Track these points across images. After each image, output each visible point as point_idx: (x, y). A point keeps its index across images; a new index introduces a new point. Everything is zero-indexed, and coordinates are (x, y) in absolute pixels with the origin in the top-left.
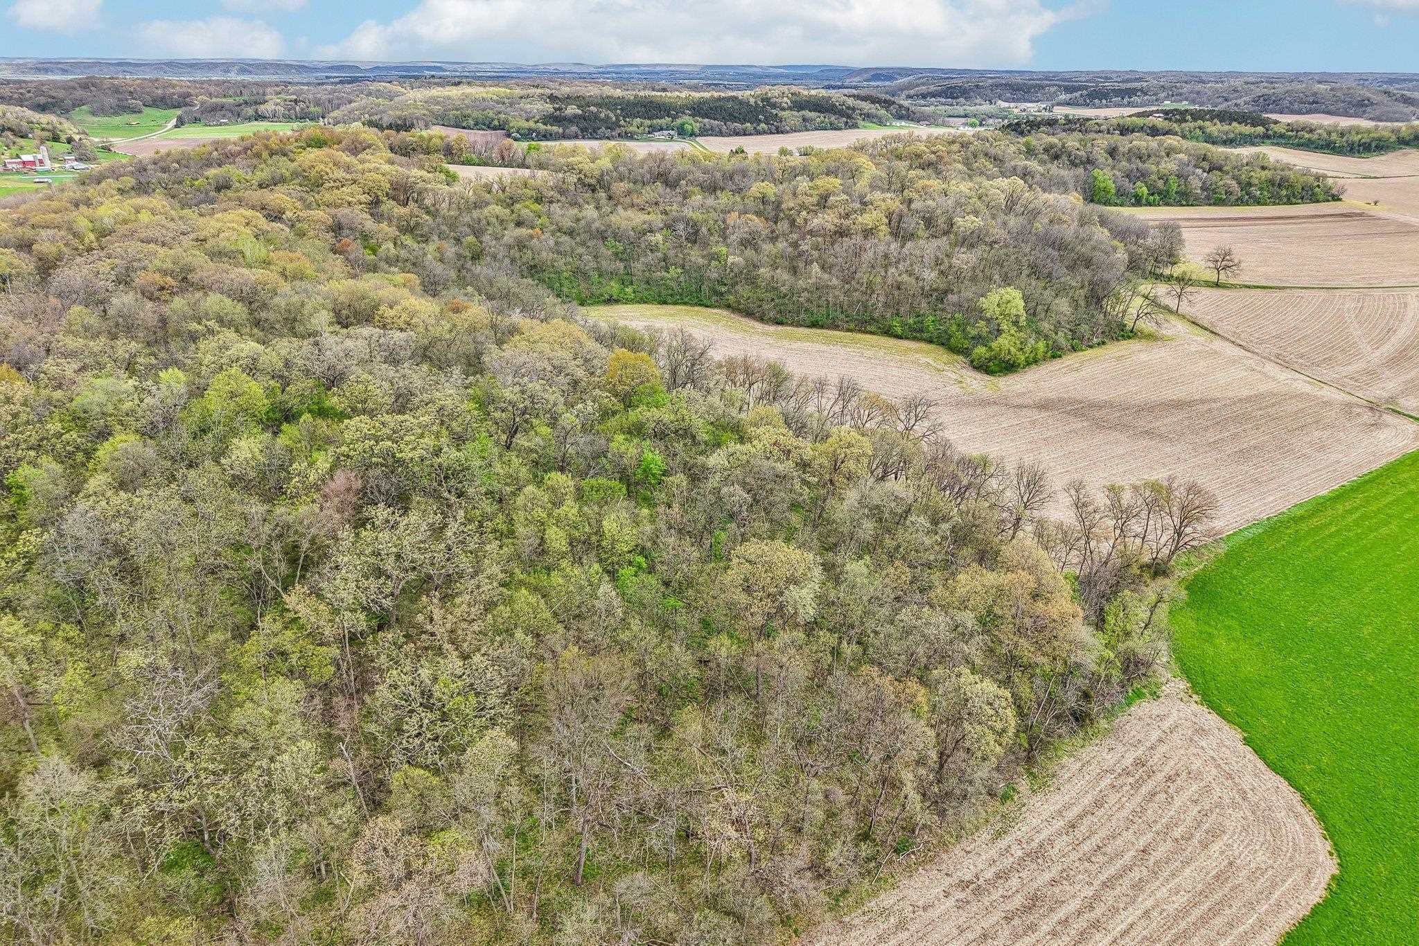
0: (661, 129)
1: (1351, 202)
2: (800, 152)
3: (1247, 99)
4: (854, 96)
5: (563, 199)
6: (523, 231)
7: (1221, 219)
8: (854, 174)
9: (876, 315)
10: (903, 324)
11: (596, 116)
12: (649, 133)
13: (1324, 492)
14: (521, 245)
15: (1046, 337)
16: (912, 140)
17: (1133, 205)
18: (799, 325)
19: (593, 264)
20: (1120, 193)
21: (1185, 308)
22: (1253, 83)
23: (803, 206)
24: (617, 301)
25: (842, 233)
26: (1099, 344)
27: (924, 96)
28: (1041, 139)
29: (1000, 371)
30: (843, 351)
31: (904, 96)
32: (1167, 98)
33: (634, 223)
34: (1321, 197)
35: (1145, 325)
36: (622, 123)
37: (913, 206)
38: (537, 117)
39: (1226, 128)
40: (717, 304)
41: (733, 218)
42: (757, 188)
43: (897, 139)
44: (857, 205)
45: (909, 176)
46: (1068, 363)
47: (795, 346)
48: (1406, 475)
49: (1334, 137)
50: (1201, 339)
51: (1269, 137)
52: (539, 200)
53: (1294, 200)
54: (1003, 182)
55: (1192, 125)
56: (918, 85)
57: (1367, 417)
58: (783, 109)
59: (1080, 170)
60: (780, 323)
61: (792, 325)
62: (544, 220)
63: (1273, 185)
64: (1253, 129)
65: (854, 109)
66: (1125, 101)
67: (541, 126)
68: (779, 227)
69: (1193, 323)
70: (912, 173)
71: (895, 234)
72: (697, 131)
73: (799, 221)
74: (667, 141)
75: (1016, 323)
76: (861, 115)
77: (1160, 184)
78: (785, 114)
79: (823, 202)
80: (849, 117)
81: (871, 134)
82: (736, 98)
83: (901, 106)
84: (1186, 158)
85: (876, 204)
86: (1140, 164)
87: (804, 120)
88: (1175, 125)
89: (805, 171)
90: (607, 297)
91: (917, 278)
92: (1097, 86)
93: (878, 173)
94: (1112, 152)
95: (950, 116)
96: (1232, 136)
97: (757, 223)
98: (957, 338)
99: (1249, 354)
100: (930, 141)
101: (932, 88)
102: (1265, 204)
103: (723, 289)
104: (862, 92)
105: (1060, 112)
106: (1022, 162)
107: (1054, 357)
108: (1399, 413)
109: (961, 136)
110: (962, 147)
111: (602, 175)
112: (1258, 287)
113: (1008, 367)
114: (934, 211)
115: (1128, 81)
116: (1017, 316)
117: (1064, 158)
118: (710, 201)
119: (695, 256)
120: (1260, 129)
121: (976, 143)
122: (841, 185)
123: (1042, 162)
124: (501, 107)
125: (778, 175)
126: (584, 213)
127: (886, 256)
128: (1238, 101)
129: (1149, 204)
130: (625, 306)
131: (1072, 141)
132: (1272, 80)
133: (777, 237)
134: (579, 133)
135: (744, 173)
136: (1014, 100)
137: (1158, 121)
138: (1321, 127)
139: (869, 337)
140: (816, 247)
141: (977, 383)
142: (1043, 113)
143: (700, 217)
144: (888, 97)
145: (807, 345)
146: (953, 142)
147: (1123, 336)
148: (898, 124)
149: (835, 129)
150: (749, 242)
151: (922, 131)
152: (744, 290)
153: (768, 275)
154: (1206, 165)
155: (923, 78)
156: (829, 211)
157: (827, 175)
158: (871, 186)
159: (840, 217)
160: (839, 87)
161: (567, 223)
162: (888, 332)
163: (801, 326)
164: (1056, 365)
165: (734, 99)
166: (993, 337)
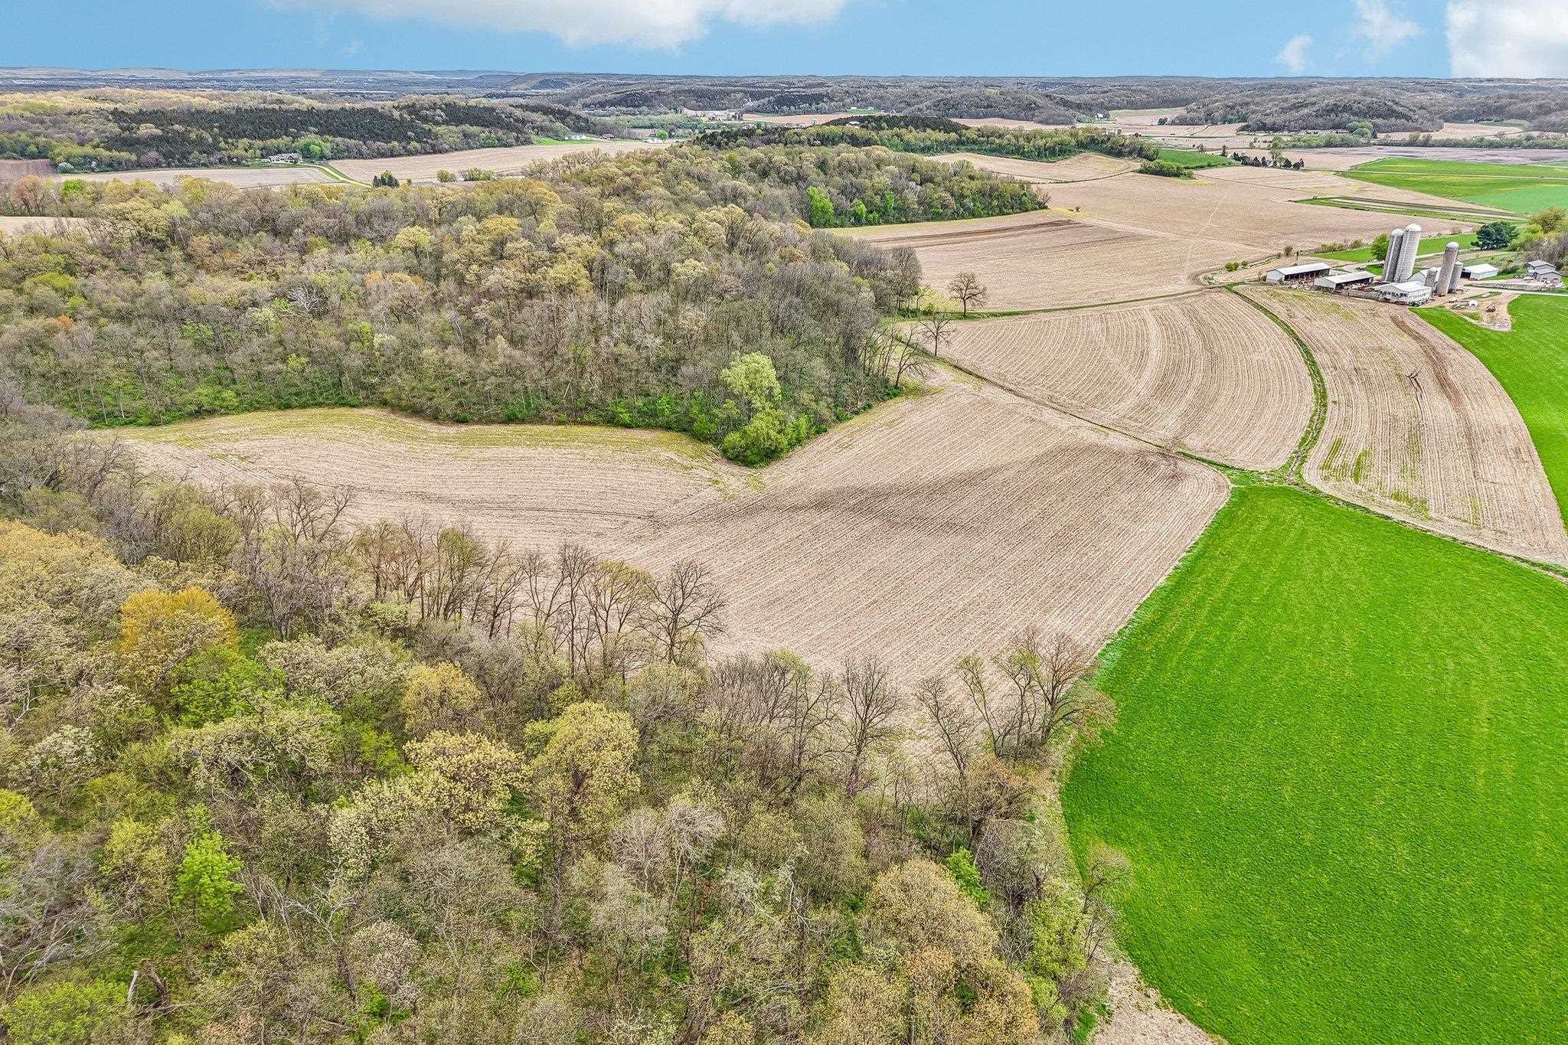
0: (279, 152)
1: (1057, 209)
2: (464, 176)
3: (928, 103)
4: (521, 106)
5: (111, 263)
6: (38, 323)
7: (943, 235)
8: (534, 210)
9: (593, 400)
10: (630, 409)
11: (183, 137)
12: (263, 156)
13: (1162, 581)
14: (37, 344)
15: (806, 410)
16: (601, 160)
17: (854, 225)
18: (489, 421)
19: (163, 363)
20: (839, 212)
21: (943, 351)
22: (931, 88)
23: (471, 258)
24: (211, 413)
25: (530, 292)
26: (864, 409)
27: (602, 105)
28: (746, 154)
29: (761, 460)
30: (556, 454)
31: (579, 105)
32: (853, 104)
33: (225, 296)
34: (1029, 206)
35: (910, 379)
36: (222, 145)
37: (617, 250)
38: (97, 140)
39: (922, 135)
40: (366, 401)
41: (374, 279)
42: (406, 235)
43: (581, 158)
44: (544, 254)
45: (606, 210)
46: (836, 438)
47: (491, 452)
48: (1231, 541)
49: (1022, 142)
50: (969, 387)
51: (962, 144)
52: (69, 270)
53: (1005, 211)
54: (719, 212)
55: (889, 132)
56: (593, 93)
57: (1163, 467)
58: (437, 124)
59: (794, 187)
60: (463, 421)
61: (479, 422)
62: (77, 301)
63: (983, 195)
64: (947, 136)
65: (524, 122)
66: (813, 107)
67: (104, 153)
68: (442, 288)
69: (956, 367)
70: (609, 205)
71: (600, 286)
72: (327, 152)
73: (469, 277)
74: (289, 166)
75: (770, 397)
76: (533, 128)
77: (877, 199)
78: (441, 129)
79: (498, 252)
80: (519, 131)
81: (548, 152)
82: (376, 111)
83: (578, 117)
84: (896, 170)
85: (569, 250)
86: (854, 179)
87: (465, 135)
88: (873, 133)
89: (470, 209)
90: (193, 408)
91: (638, 348)
92: (782, 92)
93: (566, 206)
94: (822, 165)
95: (635, 127)
96: (928, 143)
97: (412, 285)
98: (701, 421)
99: (1022, 401)
100: (622, 160)
101: (610, 96)
102: (980, 216)
103: (375, 380)
104: (532, 102)
105: (751, 120)
106: (729, 183)
107: (818, 432)
108: (1192, 457)
109: (657, 153)
110: (660, 166)
111: (174, 224)
112: (1004, 314)
113: (771, 455)
114: (642, 256)
115: (810, 86)
116: (771, 389)
117: (773, 174)
118: (340, 257)
119: (326, 335)
120: (953, 136)
121: (674, 161)
122: (519, 225)
123: (751, 181)
124: (37, 127)
125: (434, 214)
126: (145, 285)
127: (593, 318)
128: (921, 106)
129: (870, 223)
130: (223, 418)
131: (778, 155)
132: (945, 84)
133: (442, 301)
134: (161, 159)
135: (386, 215)
136: (700, 108)
137: (854, 128)
138: (1008, 131)
139: (587, 429)
140: (498, 313)
141: (736, 480)
142: (733, 122)
143: (328, 279)
144: (562, 107)
145: (505, 451)
146: (647, 161)
147: (888, 394)
148: (578, 138)
149: (505, 146)
150: (403, 312)
151: (610, 148)
152: (403, 380)
153: (435, 358)
154: (917, 176)
155: (598, 84)
156: (509, 263)
157: (500, 212)
158: (558, 226)
159: (525, 269)
160: (504, 96)
161: (115, 303)
162: (612, 421)
163: (493, 422)
164: (822, 443)
165: (372, 112)
166: (746, 418)
